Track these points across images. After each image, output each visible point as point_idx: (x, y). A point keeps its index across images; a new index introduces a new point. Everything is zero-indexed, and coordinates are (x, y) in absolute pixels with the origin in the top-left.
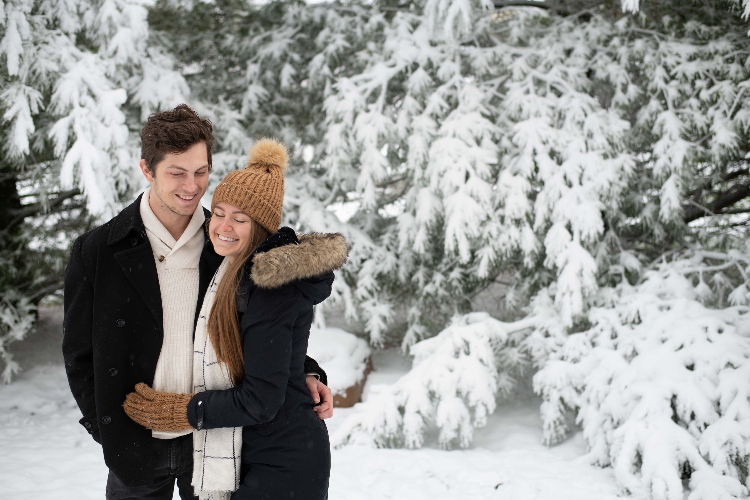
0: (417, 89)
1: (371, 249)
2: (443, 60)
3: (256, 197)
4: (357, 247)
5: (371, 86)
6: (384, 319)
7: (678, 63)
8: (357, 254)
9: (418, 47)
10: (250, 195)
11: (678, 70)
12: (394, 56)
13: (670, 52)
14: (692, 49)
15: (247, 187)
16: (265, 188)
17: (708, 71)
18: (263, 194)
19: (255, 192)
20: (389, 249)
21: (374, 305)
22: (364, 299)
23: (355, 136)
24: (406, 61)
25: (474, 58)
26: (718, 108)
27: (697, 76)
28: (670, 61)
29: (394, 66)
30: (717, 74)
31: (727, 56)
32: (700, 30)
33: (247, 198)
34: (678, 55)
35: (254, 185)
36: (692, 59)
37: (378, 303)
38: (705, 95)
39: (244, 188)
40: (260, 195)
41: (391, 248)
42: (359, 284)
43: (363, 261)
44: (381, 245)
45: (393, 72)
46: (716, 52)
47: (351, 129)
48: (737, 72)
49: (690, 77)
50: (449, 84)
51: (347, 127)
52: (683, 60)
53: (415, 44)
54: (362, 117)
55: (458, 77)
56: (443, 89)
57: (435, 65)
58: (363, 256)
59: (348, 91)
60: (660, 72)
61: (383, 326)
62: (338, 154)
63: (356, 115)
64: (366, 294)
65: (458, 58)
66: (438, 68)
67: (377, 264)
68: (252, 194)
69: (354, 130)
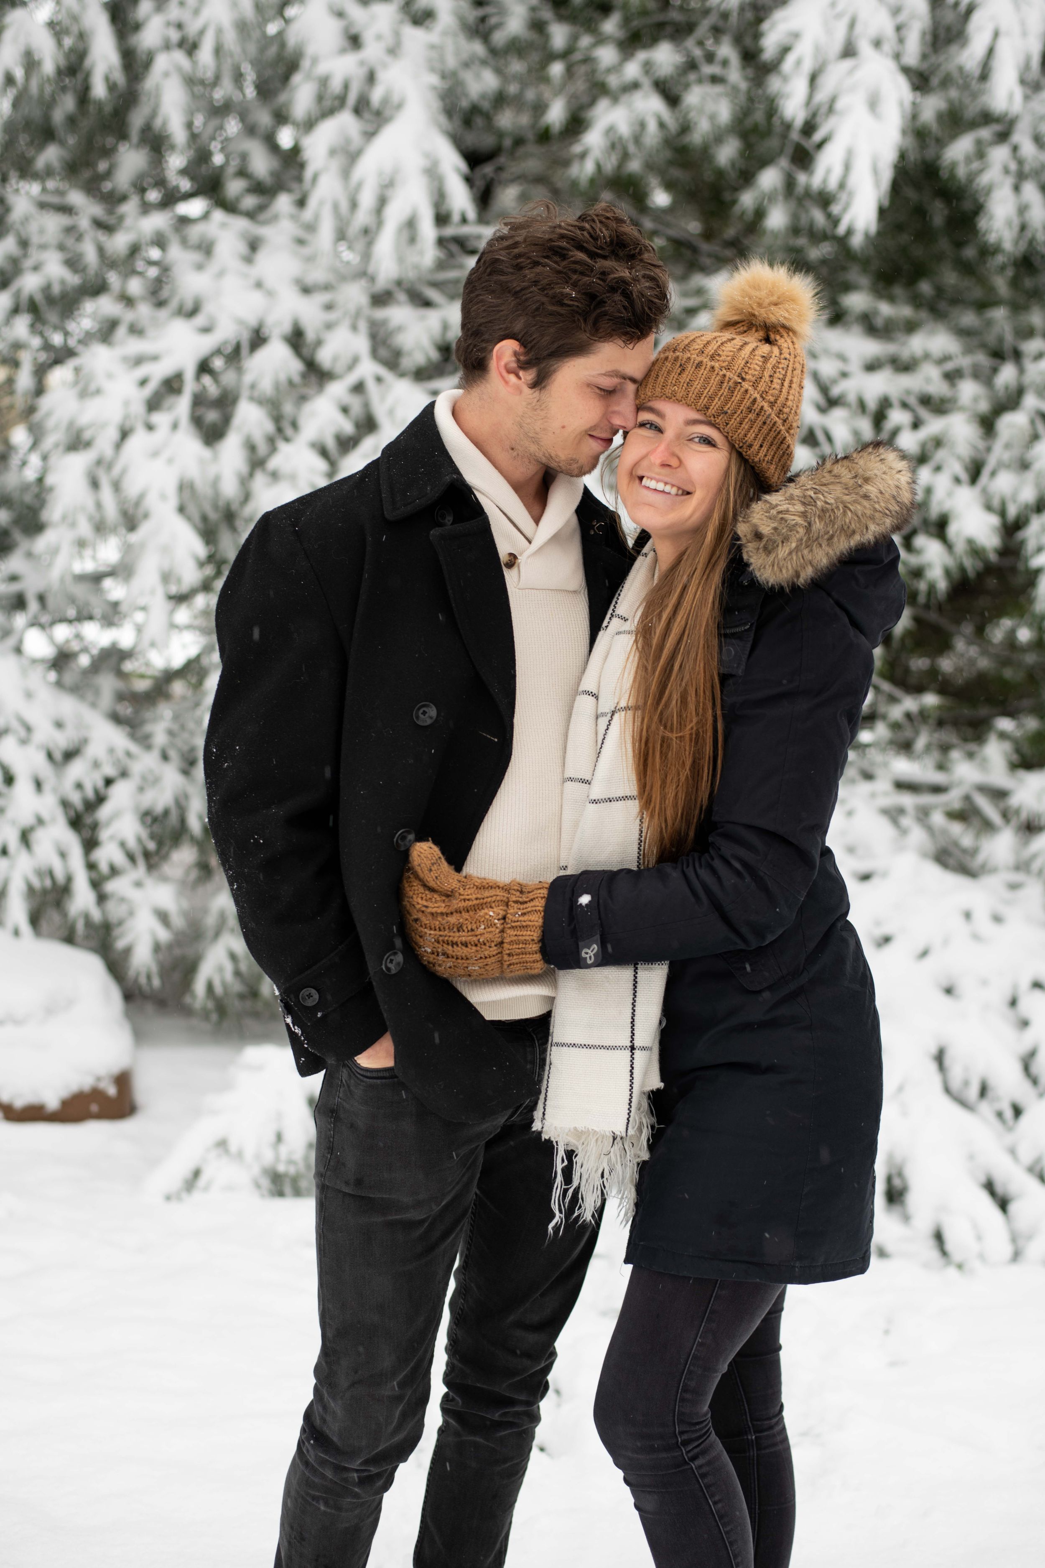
0: (266, 386)
1: (129, 754)
2: (329, 326)
3: (746, 391)
4: (94, 750)
5: (158, 371)
6: (163, 917)
7: (844, 375)
8: (96, 765)
9: (270, 294)
10: (731, 384)
11: (849, 388)
12: (209, 308)
13: (827, 352)
14: (871, 348)
15: (725, 364)
16: (767, 374)
17: (908, 392)
18: (762, 386)
19: (743, 379)
20: (165, 757)
21: (138, 884)
22: (114, 871)
23: (117, 486)
24: (240, 322)
25: (400, 329)
26: (938, 469)
27: (885, 404)
28: (828, 368)
29: (206, 330)
30: (926, 401)
31: (949, 366)
32: (876, 312)
33: (725, 391)
34: (842, 357)
35: (741, 362)
36: (872, 367)
37: (149, 882)
38: (908, 441)
39: (717, 365)
40: (755, 385)
41: (173, 754)
42: (104, 835)
43: (109, 782)
44: (148, 747)
45: (205, 344)
46: (927, 356)
47: (110, 466)
48: (976, 400)
49: (872, 404)
50: (351, 379)
51: (99, 462)
52: (854, 367)
53: (259, 285)
54: (139, 441)
55: (368, 368)
56: (337, 390)
57: (310, 335)
58: (109, 770)
59: (110, 376)
60: (810, 391)
61: (164, 935)
62: (73, 525)
63: (125, 434)
64: (119, 858)
65: (363, 326)
66: (319, 343)
67: (141, 789)
68: (736, 383)
69: (116, 470)
